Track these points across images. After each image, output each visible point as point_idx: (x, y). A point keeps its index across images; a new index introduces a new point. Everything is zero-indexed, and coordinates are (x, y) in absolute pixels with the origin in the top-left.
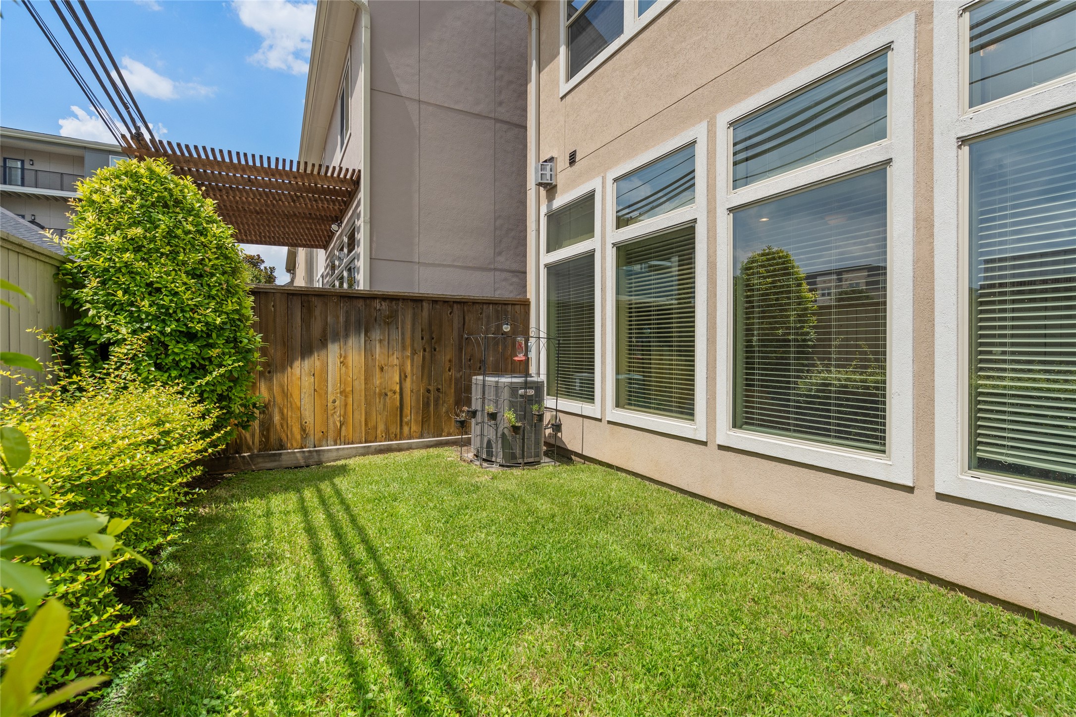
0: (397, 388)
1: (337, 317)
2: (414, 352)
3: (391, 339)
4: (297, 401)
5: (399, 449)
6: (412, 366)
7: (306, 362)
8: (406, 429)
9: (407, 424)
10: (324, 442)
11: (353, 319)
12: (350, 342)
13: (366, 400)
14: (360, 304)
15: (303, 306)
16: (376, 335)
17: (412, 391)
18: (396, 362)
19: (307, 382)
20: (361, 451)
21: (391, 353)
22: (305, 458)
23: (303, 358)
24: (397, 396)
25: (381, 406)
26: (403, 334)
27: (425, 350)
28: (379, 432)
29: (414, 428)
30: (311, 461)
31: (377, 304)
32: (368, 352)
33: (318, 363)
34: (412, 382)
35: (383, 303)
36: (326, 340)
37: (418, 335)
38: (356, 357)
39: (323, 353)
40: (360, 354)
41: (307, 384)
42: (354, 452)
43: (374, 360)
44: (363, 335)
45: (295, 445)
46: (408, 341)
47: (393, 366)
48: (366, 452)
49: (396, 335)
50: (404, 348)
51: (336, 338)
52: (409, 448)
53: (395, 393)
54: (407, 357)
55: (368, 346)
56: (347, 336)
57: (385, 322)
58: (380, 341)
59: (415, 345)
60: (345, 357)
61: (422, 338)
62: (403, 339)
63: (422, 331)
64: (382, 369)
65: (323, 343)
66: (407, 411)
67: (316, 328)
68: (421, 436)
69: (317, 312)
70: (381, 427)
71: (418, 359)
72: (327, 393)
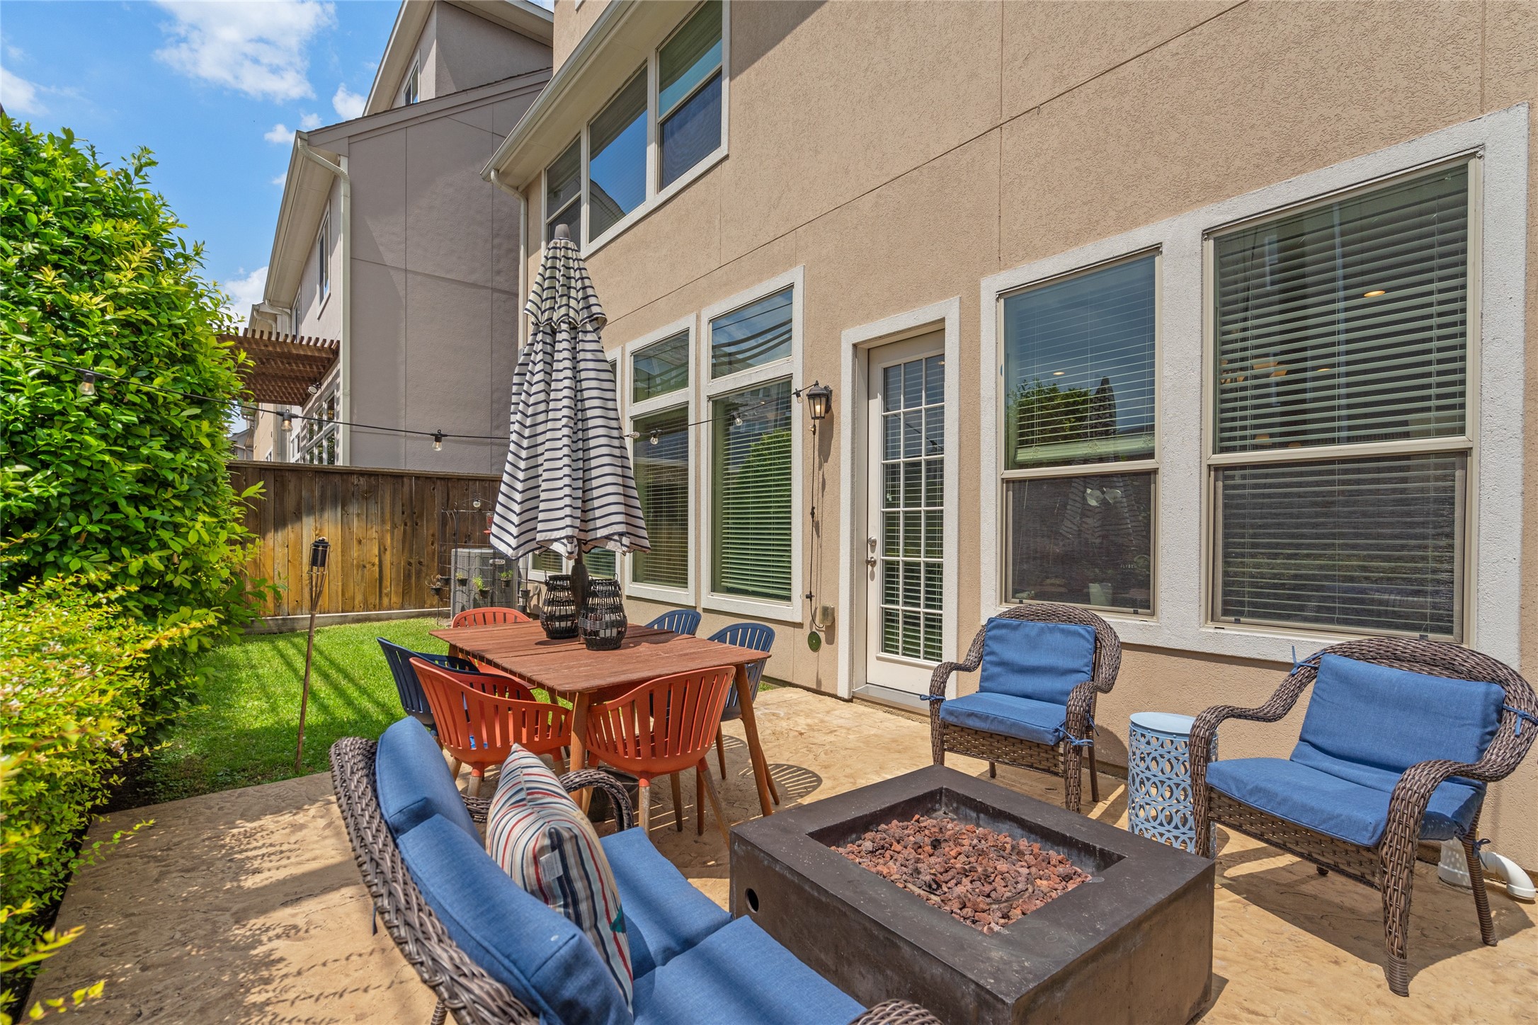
0: (376, 561)
1: (313, 491)
2: (394, 526)
3: (370, 512)
4: (270, 571)
5: (378, 619)
6: (392, 539)
7: (280, 534)
8: (386, 601)
9: (387, 595)
10: (298, 611)
11: (329, 493)
12: (326, 515)
13: (343, 571)
14: (337, 479)
15: (276, 481)
16: (354, 509)
17: (392, 564)
18: (375, 535)
19: (281, 553)
20: (337, 620)
21: (369, 526)
22: (278, 625)
23: (276, 530)
24: (376, 568)
25: (359, 577)
26: (382, 508)
27: (406, 525)
28: (356, 602)
29: (394, 599)
30: (284, 629)
31: (355, 480)
32: (345, 524)
33: (292, 536)
34: (392, 554)
35: (361, 479)
36: (301, 513)
37: (399, 509)
38: (332, 530)
39: (297, 526)
40: (336, 527)
41: (280, 555)
42: (330, 620)
43: (351, 533)
44: (339, 509)
45: (268, 613)
46: (388, 516)
47: (371, 539)
48: (343, 621)
49: (374, 509)
50: (383, 522)
51: (311, 511)
52: (389, 618)
53: (373, 565)
54: (387, 531)
55: (345, 520)
56: (322, 510)
57: (363, 497)
58: (358, 515)
59: (396, 519)
60: (320, 530)
61: (403, 513)
62: (383, 513)
63: (403, 505)
64: (360, 542)
65: (298, 516)
66: (387, 582)
67: (290, 502)
68: (402, 607)
69: (291, 486)
70: (359, 598)
71: (399, 532)
72: (301, 564)
